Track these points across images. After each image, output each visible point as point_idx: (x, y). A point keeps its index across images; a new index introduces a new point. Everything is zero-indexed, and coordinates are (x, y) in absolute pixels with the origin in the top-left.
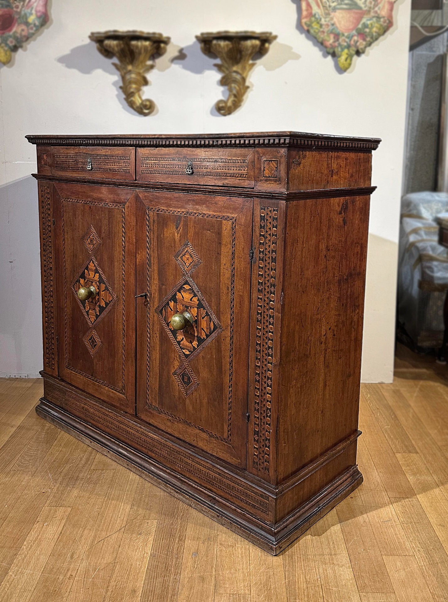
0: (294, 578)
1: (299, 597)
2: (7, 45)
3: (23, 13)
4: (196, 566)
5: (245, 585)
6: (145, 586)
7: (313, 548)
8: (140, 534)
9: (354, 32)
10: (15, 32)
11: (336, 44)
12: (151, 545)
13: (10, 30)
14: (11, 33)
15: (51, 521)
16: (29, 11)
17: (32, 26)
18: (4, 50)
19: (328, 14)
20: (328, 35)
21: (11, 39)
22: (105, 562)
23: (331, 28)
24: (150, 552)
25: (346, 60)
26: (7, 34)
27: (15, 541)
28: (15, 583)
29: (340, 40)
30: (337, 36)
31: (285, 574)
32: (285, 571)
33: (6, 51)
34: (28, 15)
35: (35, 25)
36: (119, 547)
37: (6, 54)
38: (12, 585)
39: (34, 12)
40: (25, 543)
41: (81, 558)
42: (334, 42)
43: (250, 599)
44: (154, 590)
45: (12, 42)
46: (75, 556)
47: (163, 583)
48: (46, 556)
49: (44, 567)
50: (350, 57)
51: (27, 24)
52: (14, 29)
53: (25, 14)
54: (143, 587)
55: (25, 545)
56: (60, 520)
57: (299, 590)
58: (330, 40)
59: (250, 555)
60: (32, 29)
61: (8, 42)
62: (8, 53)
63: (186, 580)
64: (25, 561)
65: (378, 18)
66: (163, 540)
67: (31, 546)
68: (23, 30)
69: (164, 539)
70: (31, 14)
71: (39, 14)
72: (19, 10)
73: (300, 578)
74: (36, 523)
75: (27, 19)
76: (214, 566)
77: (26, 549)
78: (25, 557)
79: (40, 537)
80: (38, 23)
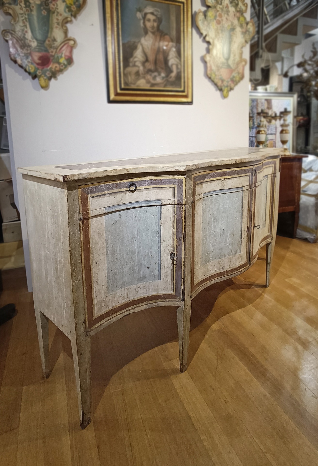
2: (45, 76)
3: (56, 56)
9: (229, 80)
10: (51, 68)
11: (222, 85)
13: (48, 66)
14: (49, 68)
16: (60, 55)
17: (62, 64)
18: (44, 79)
19: (218, 70)
20: (219, 80)
21: (48, 72)
23: (220, 77)
25: (226, 92)
26: (45, 69)
29: (224, 83)
30: (223, 81)
33: (45, 80)
34: (59, 57)
35: (64, 64)
37: (45, 81)
39: (63, 56)
45: (49, 74)
50: (228, 91)
51: (59, 63)
52: (50, 66)
53: (58, 57)
58: (219, 83)
60: (62, 66)
61: (47, 74)
62: (47, 81)
65: (239, 73)
68: (56, 67)
70: (61, 57)
71: (67, 58)
72: (53, 54)
75: (59, 60)
80: (66, 63)
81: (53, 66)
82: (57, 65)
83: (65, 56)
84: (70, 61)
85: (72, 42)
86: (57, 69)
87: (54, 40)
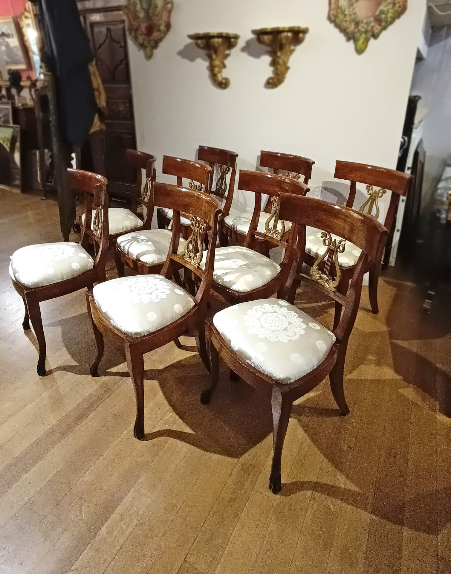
2: (150, 45)
3: (158, 24)
9: (372, 19)
11: (356, 30)
13: (152, 36)
14: (152, 38)
16: (161, 22)
17: (162, 32)
19: (351, 5)
20: (350, 22)
21: (152, 41)
23: (353, 17)
25: (363, 43)
29: (360, 27)
30: (357, 23)
33: (150, 49)
35: (164, 31)
37: (150, 51)
42: (355, 29)
45: (153, 43)
50: (367, 40)
52: (154, 35)
58: (352, 28)
60: (162, 34)
65: (394, 4)
68: (158, 35)
70: (162, 24)
71: (166, 24)
72: (156, 22)
75: (160, 27)
80: (165, 29)
81: (156, 35)
82: (158, 33)
83: (165, 22)
84: (168, 26)
85: (169, 6)
86: (159, 37)
87: (156, 7)
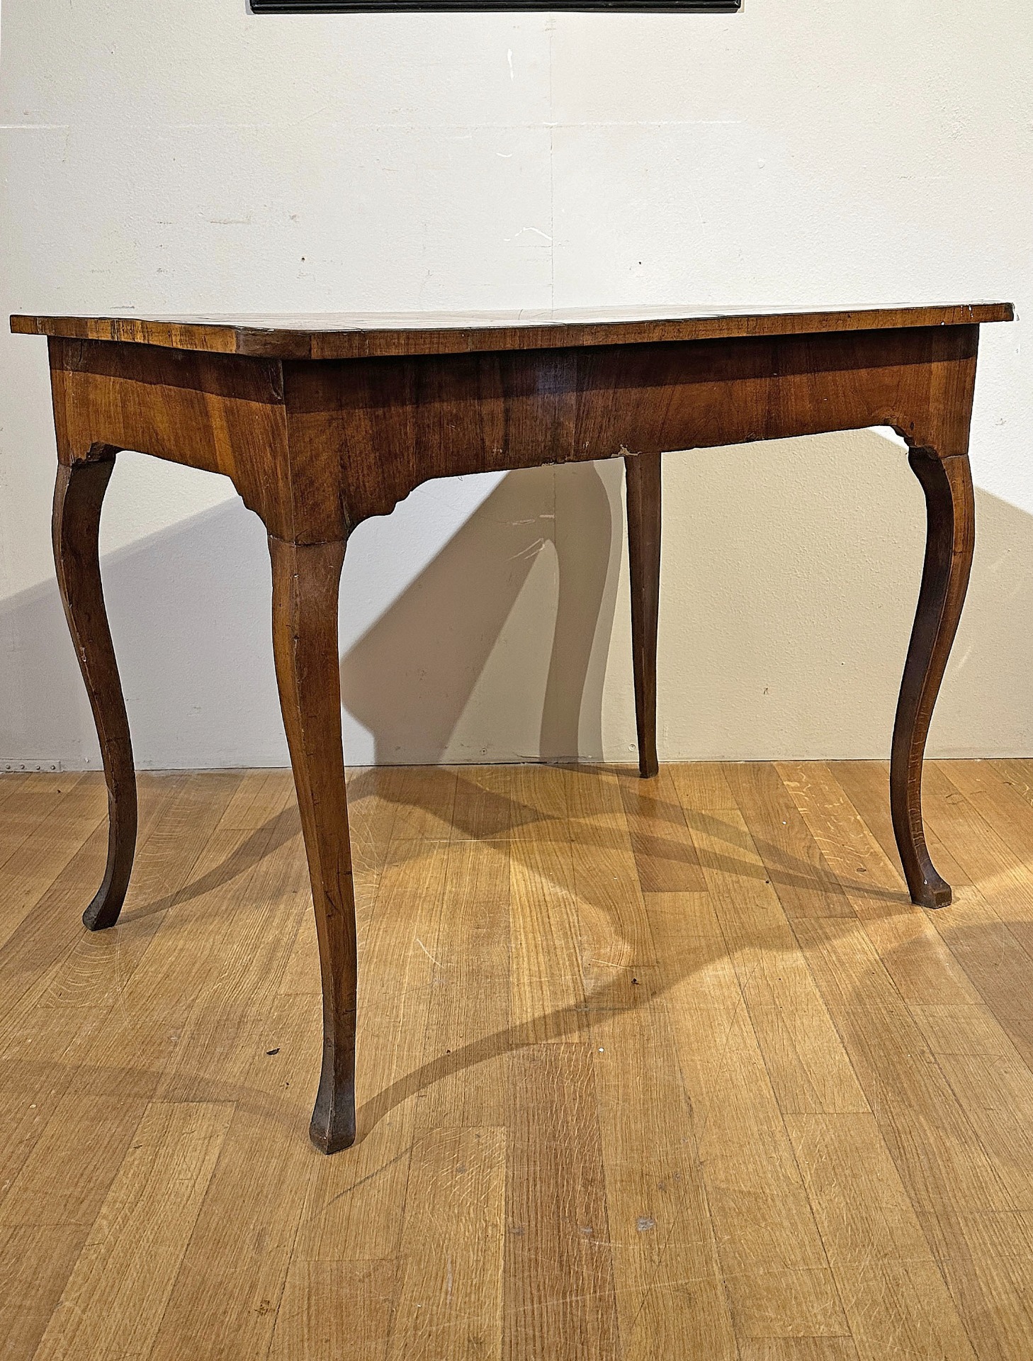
0: (975, 1283)
1: (1007, 1337)
4: (656, 1258)
5: (825, 1310)
6: (507, 1324)
7: (1004, 1191)
8: (461, 1170)
12: (503, 1203)
15: (176, 1143)
22: (367, 1257)
24: (503, 1222)
27: (69, 1206)
28: (84, 1332)
31: (943, 1272)
32: (939, 1263)
36: (403, 1210)
38: (76, 1339)
40: (104, 1210)
41: (289, 1249)
43: (853, 1351)
44: (542, 1337)
46: (270, 1244)
47: (565, 1314)
48: (176, 1246)
49: (172, 1281)
54: (504, 1328)
55: (105, 1217)
56: (205, 1138)
57: (1001, 1318)
59: (818, 1219)
63: (636, 1302)
64: (110, 1266)
66: (535, 1185)
67: (126, 1219)
69: (538, 1182)
73: (994, 1281)
74: (130, 1150)
76: (715, 1256)
77: (110, 1225)
78: (110, 1251)
79: (148, 1188)
